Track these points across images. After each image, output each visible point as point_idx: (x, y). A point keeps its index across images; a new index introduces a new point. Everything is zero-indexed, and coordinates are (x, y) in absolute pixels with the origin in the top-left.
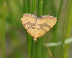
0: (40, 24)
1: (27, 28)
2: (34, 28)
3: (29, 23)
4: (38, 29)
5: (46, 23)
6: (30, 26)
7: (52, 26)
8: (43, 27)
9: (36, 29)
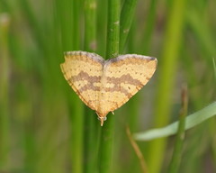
0: (113, 78)
1: (79, 88)
2: (98, 89)
3: (82, 75)
4: (109, 90)
5: (129, 75)
6: (86, 82)
7: (145, 82)
8: (122, 84)
9: (103, 91)
